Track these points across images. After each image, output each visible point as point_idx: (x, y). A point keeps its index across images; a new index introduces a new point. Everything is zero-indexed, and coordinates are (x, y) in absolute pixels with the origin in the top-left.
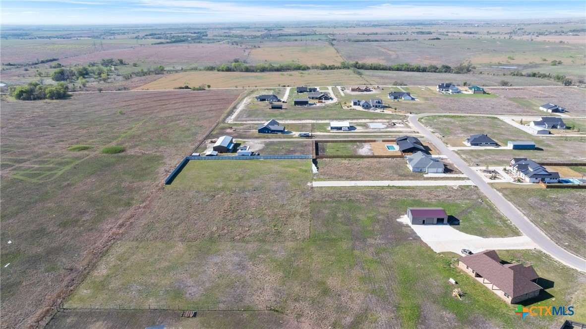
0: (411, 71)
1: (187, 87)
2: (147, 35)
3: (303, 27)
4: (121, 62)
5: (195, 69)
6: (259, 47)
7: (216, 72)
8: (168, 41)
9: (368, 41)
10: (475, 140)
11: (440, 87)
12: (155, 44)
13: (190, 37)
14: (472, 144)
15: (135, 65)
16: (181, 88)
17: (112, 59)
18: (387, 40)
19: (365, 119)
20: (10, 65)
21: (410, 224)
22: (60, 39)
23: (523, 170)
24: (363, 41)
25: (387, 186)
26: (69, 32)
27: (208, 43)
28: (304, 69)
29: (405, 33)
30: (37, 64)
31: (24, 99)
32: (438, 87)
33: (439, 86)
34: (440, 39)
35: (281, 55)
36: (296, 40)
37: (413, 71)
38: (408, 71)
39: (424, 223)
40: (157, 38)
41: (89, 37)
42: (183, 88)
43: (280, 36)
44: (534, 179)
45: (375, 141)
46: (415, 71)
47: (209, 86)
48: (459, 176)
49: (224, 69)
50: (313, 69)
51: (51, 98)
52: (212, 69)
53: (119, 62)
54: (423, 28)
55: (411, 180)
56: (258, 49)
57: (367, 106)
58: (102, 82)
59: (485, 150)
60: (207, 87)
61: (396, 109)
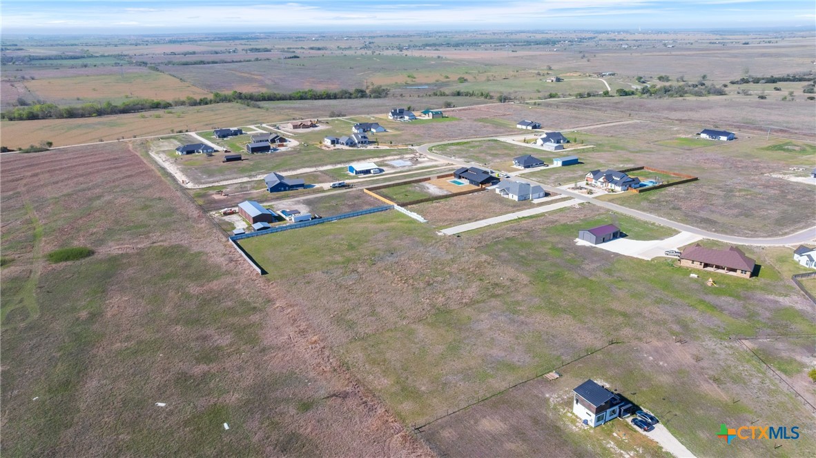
0: (319, 99)
9: (202, 62)
11: (394, 114)
18: (229, 61)
21: (594, 245)
23: (610, 181)
24: (195, 63)
29: (234, 51)
32: (390, 114)
33: (392, 113)
34: (298, 57)
36: (86, 66)
37: (322, 99)
38: (316, 99)
39: (604, 241)
44: (624, 187)
46: (324, 99)
47: (50, 144)
50: (176, 106)
54: (251, 43)
56: (38, 82)
57: (352, 143)
60: (47, 146)
61: (391, 143)
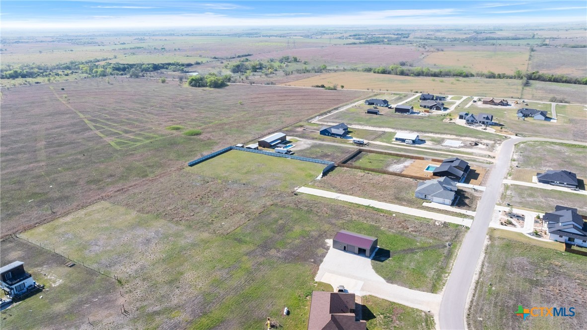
1: (323, 86)
2: (350, 36)
3: (526, 30)
4: (295, 60)
5: (354, 70)
6: (442, 51)
7: (372, 73)
8: (362, 41)
10: (547, 175)
12: (347, 44)
13: (386, 38)
14: (540, 181)
15: (305, 63)
16: (317, 86)
17: (288, 57)
19: (451, 134)
20: (215, 58)
21: (332, 247)
22: (277, 38)
23: (550, 222)
25: (366, 206)
26: (286, 32)
27: (397, 45)
28: (467, 76)
30: (234, 58)
31: (192, 86)
35: (458, 60)
39: (345, 249)
40: (357, 39)
41: (301, 36)
42: (319, 87)
43: (487, 39)
44: (557, 237)
45: (423, 159)
47: (343, 87)
48: (465, 213)
49: (380, 71)
50: (477, 76)
51: (210, 86)
52: (369, 70)
53: (293, 59)
55: (404, 205)
56: (440, 53)
57: (473, 121)
58: (264, 76)
59: (551, 190)
60: (340, 87)
61: (502, 128)
